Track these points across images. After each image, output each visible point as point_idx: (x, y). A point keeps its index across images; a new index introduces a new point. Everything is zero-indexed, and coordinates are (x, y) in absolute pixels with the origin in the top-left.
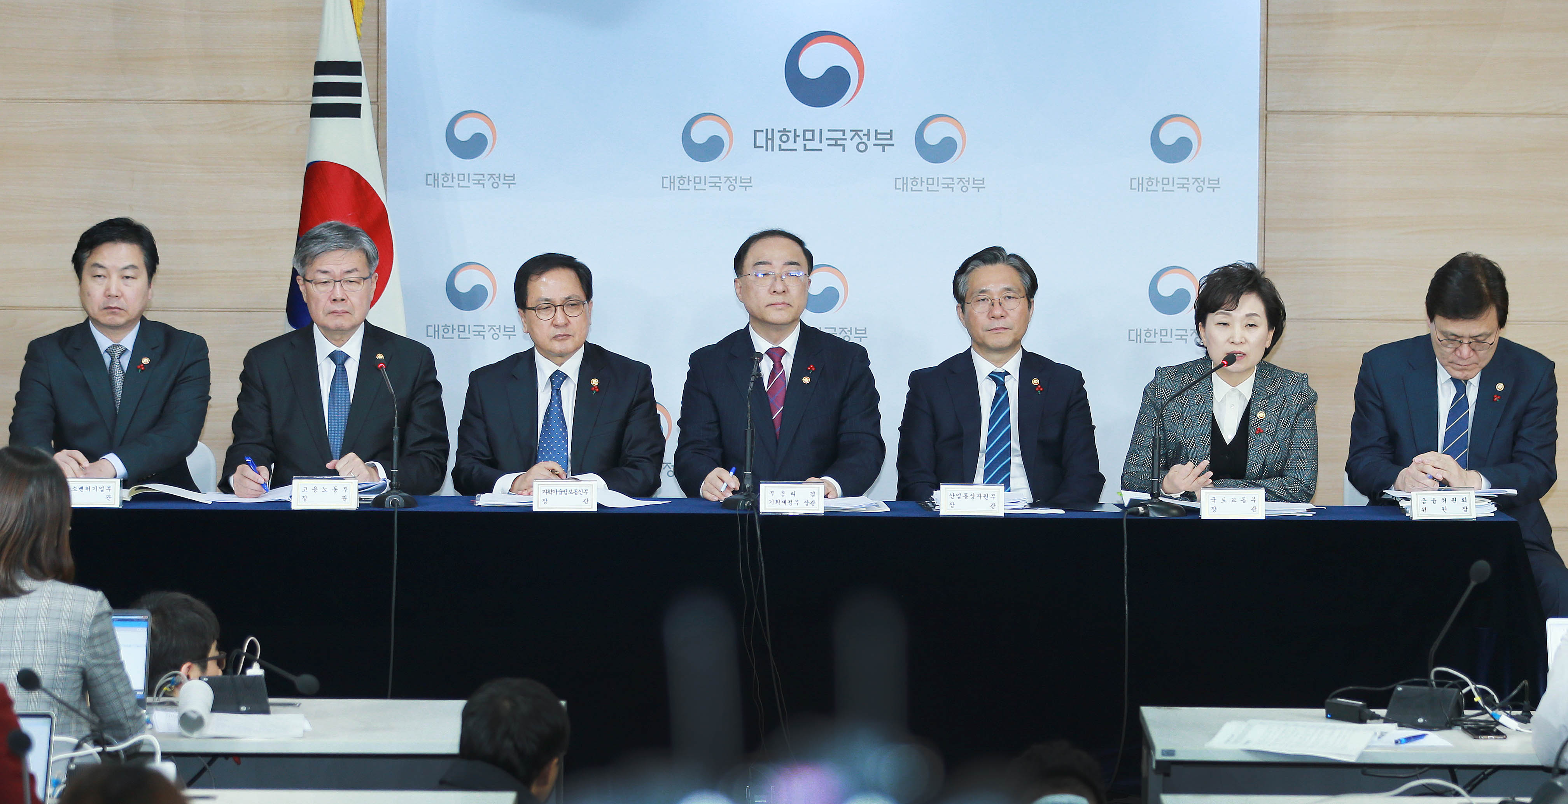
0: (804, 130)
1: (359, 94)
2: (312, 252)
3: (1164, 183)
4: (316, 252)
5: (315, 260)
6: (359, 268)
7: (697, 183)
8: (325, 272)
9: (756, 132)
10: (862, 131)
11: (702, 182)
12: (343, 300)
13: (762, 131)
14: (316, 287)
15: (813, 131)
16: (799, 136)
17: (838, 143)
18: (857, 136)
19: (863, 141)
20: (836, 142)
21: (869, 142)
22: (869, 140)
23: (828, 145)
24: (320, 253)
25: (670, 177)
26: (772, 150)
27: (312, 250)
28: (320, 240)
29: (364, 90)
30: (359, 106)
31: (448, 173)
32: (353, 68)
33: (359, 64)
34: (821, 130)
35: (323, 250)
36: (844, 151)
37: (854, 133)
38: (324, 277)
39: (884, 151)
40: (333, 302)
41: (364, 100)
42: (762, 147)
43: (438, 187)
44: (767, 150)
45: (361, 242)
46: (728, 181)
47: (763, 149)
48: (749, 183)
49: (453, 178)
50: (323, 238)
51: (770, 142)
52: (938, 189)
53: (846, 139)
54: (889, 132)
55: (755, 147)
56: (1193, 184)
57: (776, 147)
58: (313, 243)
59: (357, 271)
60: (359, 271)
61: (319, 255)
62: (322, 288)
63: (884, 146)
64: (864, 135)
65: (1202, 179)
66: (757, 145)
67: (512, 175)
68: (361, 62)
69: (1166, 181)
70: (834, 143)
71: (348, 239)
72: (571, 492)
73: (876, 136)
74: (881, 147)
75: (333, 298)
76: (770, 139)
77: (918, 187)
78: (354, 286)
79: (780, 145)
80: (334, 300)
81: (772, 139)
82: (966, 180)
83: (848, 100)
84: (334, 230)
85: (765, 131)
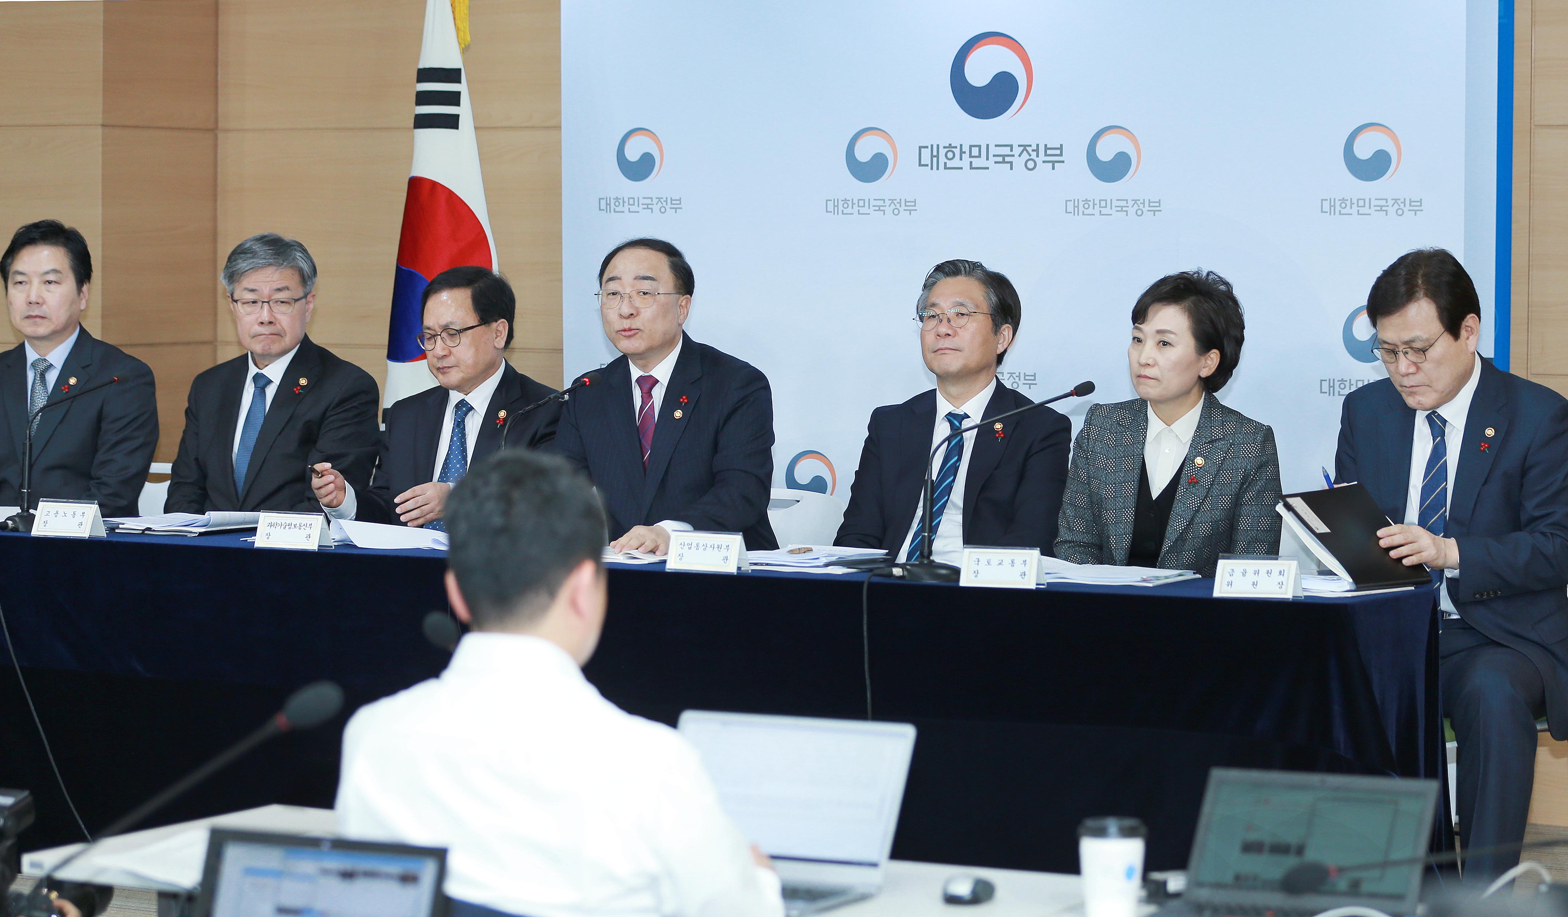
0: (970, 146)
1: (458, 104)
2: (239, 269)
3: (1360, 205)
4: (244, 269)
5: (242, 278)
6: (291, 287)
7: (861, 207)
8: (253, 291)
9: (920, 148)
10: (1030, 146)
11: (866, 205)
12: (271, 323)
13: (927, 147)
14: (243, 308)
15: (979, 147)
16: (965, 152)
17: (1006, 160)
18: (1025, 151)
19: (1031, 157)
20: (1004, 159)
21: (1038, 158)
22: (1038, 156)
23: (995, 162)
24: (247, 271)
25: (834, 200)
26: (938, 169)
27: (239, 266)
28: (249, 255)
29: (465, 99)
30: (457, 117)
31: (619, 197)
32: (453, 75)
33: (459, 71)
34: (988, 145)
35: (251, 266)
36: (1011, 169)
37: (1022, 148)
38: (250, 296)
39: (1053, 168)
40: (260, 325)
41: (464, 111)
42: (927, 165)
43: (610, 212)
44: (932, 169)
45: (294, 259)
46: (892, 204)
47: (927, 167)
48: (913, 206)
49: (624, 202)
50: (252, 253)
51: (935, 159)
52: (1111, 213)
53: (1013, 156)
54: (1059, 146)
55: (920, 165)
56: (1392, 206)
57: (941, 166)
58: (241, 258)
59: (288, 289)
60: (291, 290)
61: (247, 272)
62: (248, 308)
63: (1053, 162)
64: (1033, 150)
65: (1403, 201)
66: (922, 163)
67: (679, 199)
68: (460, 70)
69: (1361, 203)
70: (1001, 160)
71: (279, 255)
72: (295, 526)
73: (1046, 152)
74: (1051, 164)
75: (260, 320)
76: (935, 156)
77: (1091, 211)
78: (284, 308)
79: (945, 163)
80: (262, 323)
81: (937, 156)
82: (1140, 202)
83: (1017, 110)
84: (265, 245)
85: (930, 147)
